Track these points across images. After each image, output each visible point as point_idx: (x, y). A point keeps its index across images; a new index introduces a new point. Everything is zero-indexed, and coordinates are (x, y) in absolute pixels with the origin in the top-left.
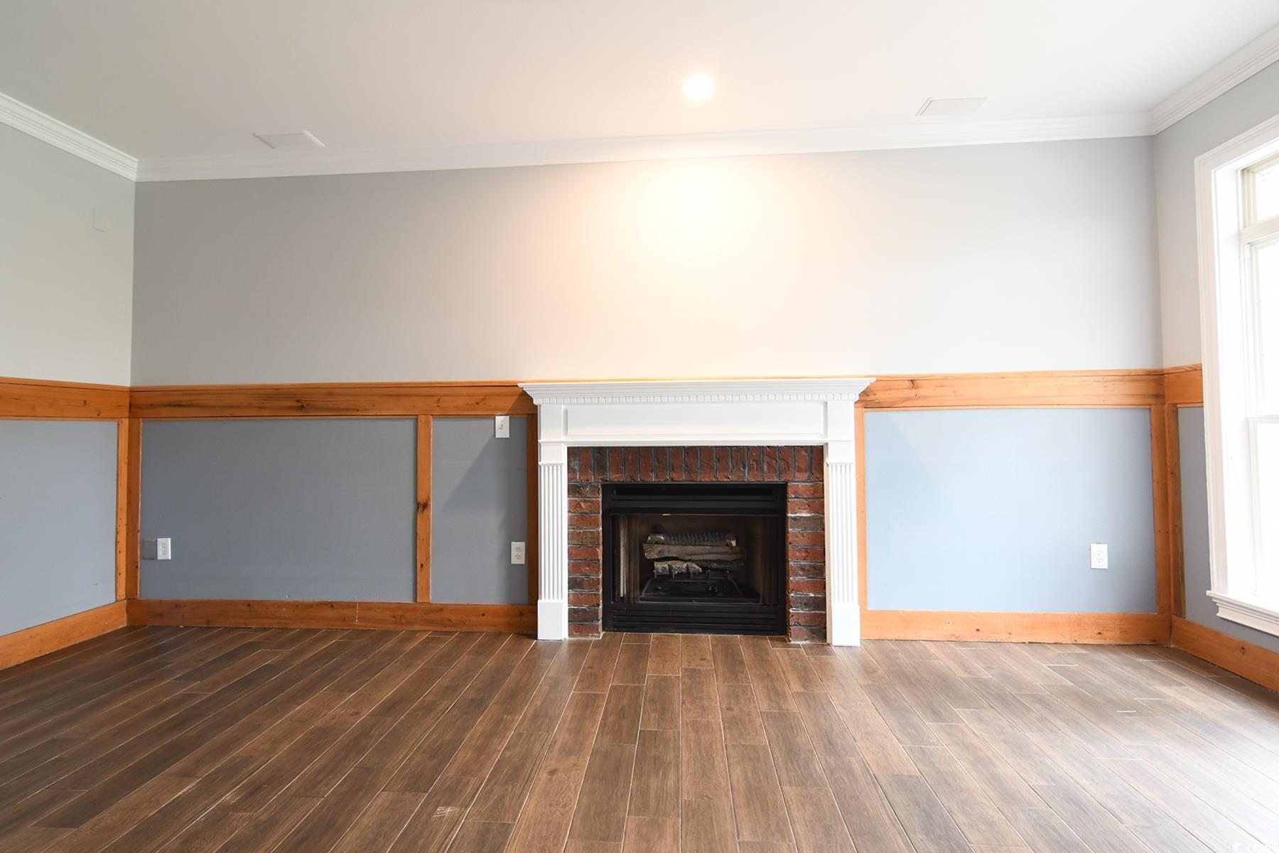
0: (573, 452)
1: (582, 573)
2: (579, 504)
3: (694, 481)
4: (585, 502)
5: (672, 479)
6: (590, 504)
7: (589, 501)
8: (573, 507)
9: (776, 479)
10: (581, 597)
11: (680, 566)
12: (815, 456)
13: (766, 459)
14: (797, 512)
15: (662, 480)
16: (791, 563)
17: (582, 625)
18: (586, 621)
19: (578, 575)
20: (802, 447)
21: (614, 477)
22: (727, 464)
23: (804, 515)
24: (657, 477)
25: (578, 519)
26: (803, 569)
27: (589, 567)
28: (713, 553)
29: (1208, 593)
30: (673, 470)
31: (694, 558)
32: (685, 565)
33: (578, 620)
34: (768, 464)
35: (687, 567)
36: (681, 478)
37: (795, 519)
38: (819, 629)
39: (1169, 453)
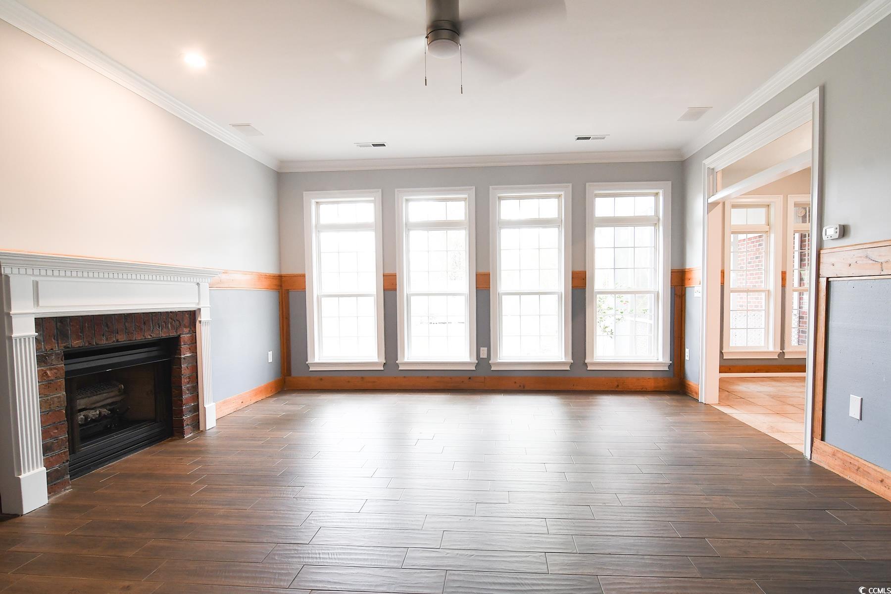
0: (40, 323)
1: (51, 437)
2: (45, 373)
3: (131, 340)
4: (51, 369)
5: (117, 341)
6: (55, 371)
7: (55, 369)
8: (42, 375)
9: (173, 334)
10: (51, 460)
11: (93, 414)
12: (191, 317)
13: (170, 320)
14: (186, 354)
15: (110, 342)
16: (183, 387)
17: (55, 484)
18: (58, 479)
19: (49, 440)
20: (186, 311)
21: (76, 343)
22: (150, 326)
23: (188, 355)
24: (107, 339)
25: (46, 384)
26: (188, 390)
27: (57, 429)
29: (307, 363)
30: (118, 333)
31: (98, 405)
32: (98, 412)
33: (54, 482)
34: (171, 324)
35: (100, 413)
36: (123, 339)
37: (184, 358)
38: (196, 424)
39: (284, 310)
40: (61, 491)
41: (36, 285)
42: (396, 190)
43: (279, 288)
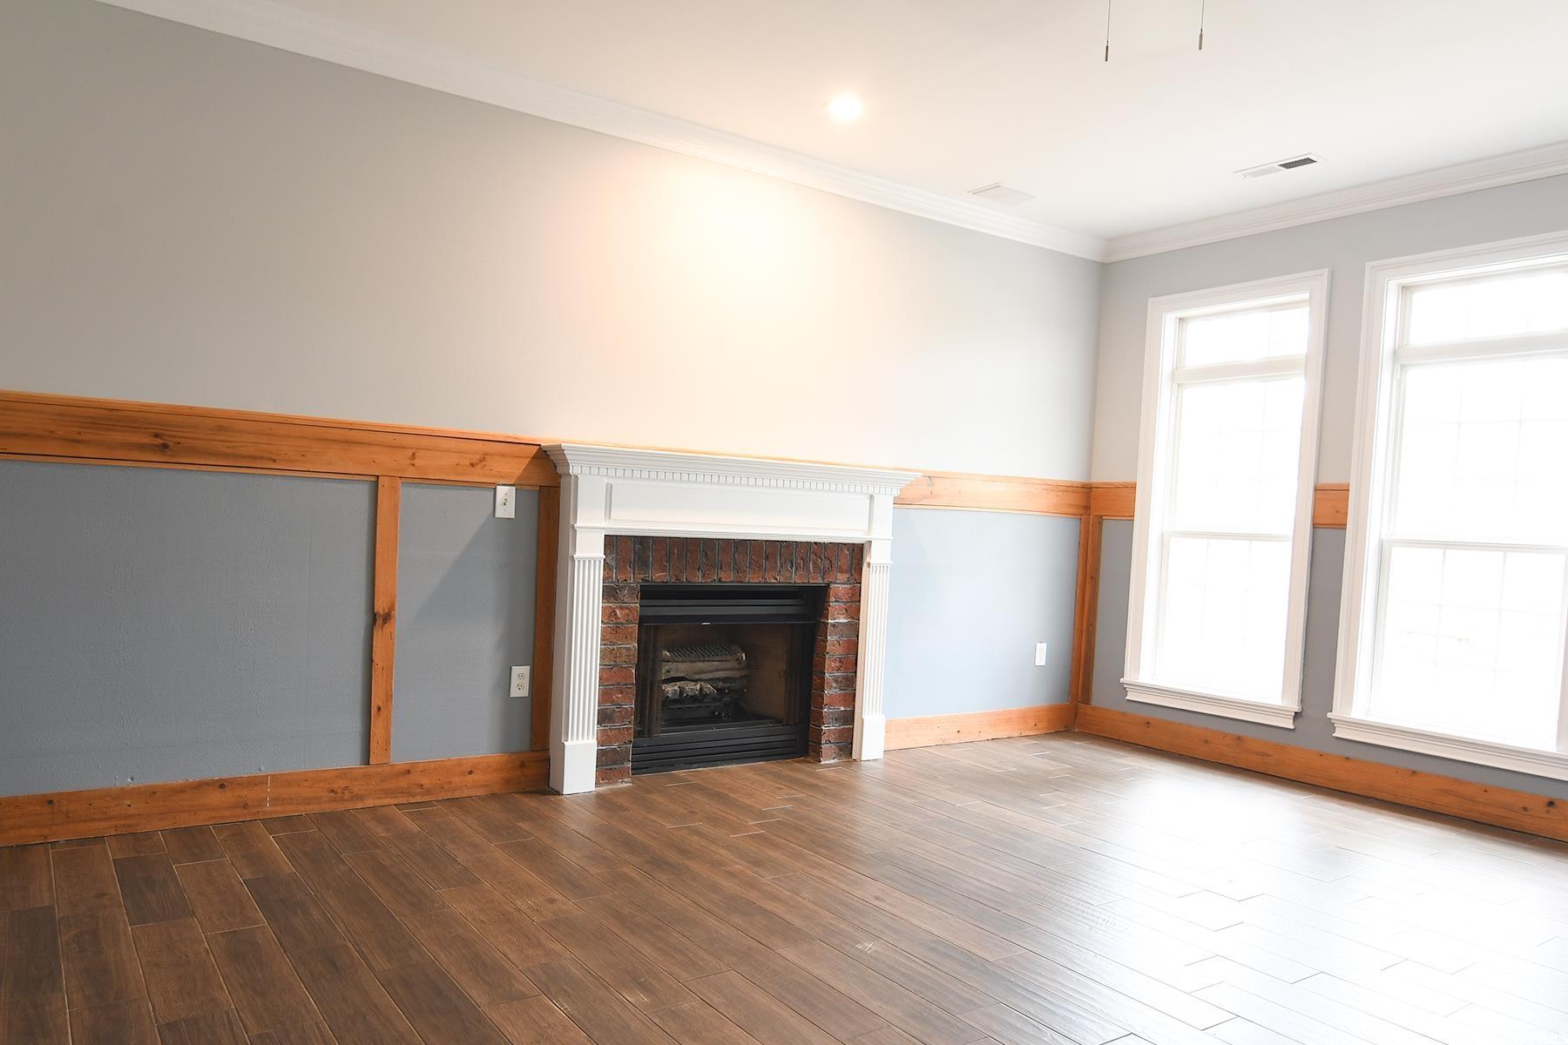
0: (612, 542)
1: (613, 703)
2: (614, 611)
3: (742, 582)
4: (621, 608)
5: (720, 580)
6: (627, 611)
7: (626, 608)
8: (609, 615)
9: (818, 580)
10: (610, 734)
11: (692, 688)
12: (857, 552)
13: (813, 557)
14: (837, 617)
15: (709, 581)
16: (827, 675)
17: (611, 769)
18: (615, 764)
19: (608, 706)
20: (845, 544)
21: (658, 576)
22: (776, 562)
23: (841, 621)
24: (703, 576)
25: (612, 628)
26: (836, 681)
27: (622, 693)
28: (721, 670)
29: (1122, 681)
30: (721, 568)
31: (703, 676)
32: (698, 687)
33: (607, 764)
34: (814, 563)
35: (701, 689)
36: (728, 578)
37: (834, 625)
38: (846, 746)
39: (1090, 560)
40: (616, 782)
41: (610, 489)
42: (1369, 265)
43: (1081, 512)
